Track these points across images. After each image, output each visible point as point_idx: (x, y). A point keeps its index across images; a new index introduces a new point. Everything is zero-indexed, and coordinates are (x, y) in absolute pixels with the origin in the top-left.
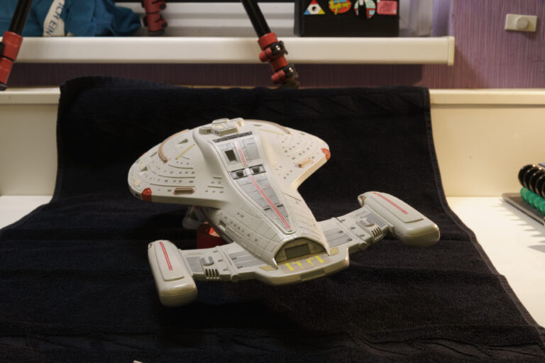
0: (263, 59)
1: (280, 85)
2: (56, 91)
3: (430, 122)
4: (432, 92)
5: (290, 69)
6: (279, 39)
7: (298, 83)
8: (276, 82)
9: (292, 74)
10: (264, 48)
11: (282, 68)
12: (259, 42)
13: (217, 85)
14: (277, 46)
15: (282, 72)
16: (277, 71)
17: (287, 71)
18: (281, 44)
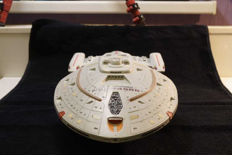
0: (128, 11)
1: (136, 24)
2: (30, 27)
3: (209, 41)
4: (209, 27)
5: (142, 16)
6: (136, 2)
7: (145, 23)
8: (135, 23)
9: (142, 19)
10: (129, 6)
11: (138, 16)
12: (126, 3)
13: (107, 24)
14: (135, 5)
15: (138, 18)
16: (135, 17)
17: (140, 17)
18: (137, 4)
